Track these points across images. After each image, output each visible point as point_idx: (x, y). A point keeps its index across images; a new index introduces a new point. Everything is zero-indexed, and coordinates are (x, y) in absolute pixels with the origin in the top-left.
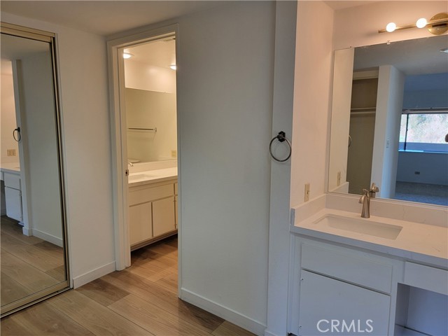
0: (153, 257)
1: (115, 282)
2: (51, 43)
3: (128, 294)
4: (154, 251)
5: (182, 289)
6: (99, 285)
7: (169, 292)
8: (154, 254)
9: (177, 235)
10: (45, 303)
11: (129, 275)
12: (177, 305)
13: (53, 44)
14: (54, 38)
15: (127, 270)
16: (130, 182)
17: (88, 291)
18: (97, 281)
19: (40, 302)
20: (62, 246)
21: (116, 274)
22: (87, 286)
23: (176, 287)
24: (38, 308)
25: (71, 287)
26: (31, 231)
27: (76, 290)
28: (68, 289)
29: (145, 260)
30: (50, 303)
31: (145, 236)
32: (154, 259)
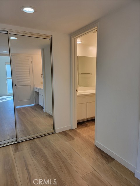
0: (86, 126)
1: (70, 133)
2: (50, 39)
3: (75, 139)
4: (87, 123)
5: (96, 141)
6: (64, 133)
7: (91, 142)
8: (87, 125)
9: (95, 119)
10: (46, 136)
11: (76, 132)
12: (94, 148)
13: (51, 40)
14: (51, 37)
15: (76, 129)
16: (78, 94)
17: (60, 135)
18: (64, 132)
19: (44, 136)
20: (52, 115)
21: (71, 130)
22: (60, 133)
23: (94, 140)
24: (43, 138)
25: (55, 132)
26: (46, 110)
27: (57, 134)
28: (54, 133)
29: (83, 127)
30: (47, 137)
31: (84, 117)
32: (86, 127)
